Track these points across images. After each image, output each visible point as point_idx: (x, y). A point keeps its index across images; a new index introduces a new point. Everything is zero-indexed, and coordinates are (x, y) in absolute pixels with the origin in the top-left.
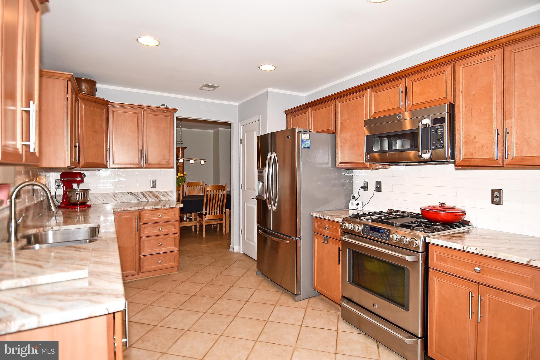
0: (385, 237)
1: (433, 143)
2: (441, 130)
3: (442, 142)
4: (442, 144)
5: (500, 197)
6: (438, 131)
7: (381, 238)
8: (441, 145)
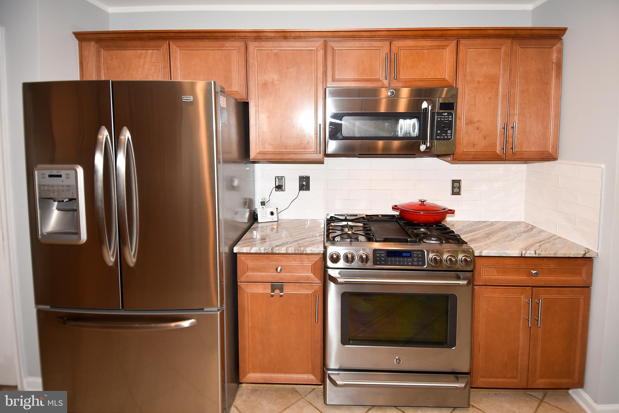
0: (416, 261)
1: (439, 132)
2: (448, 118)
3: (449, 132)
4: (450, 135)
5: (459, 188)
6: (445, 118)
7: (410, 264)
8: (448, 136)
